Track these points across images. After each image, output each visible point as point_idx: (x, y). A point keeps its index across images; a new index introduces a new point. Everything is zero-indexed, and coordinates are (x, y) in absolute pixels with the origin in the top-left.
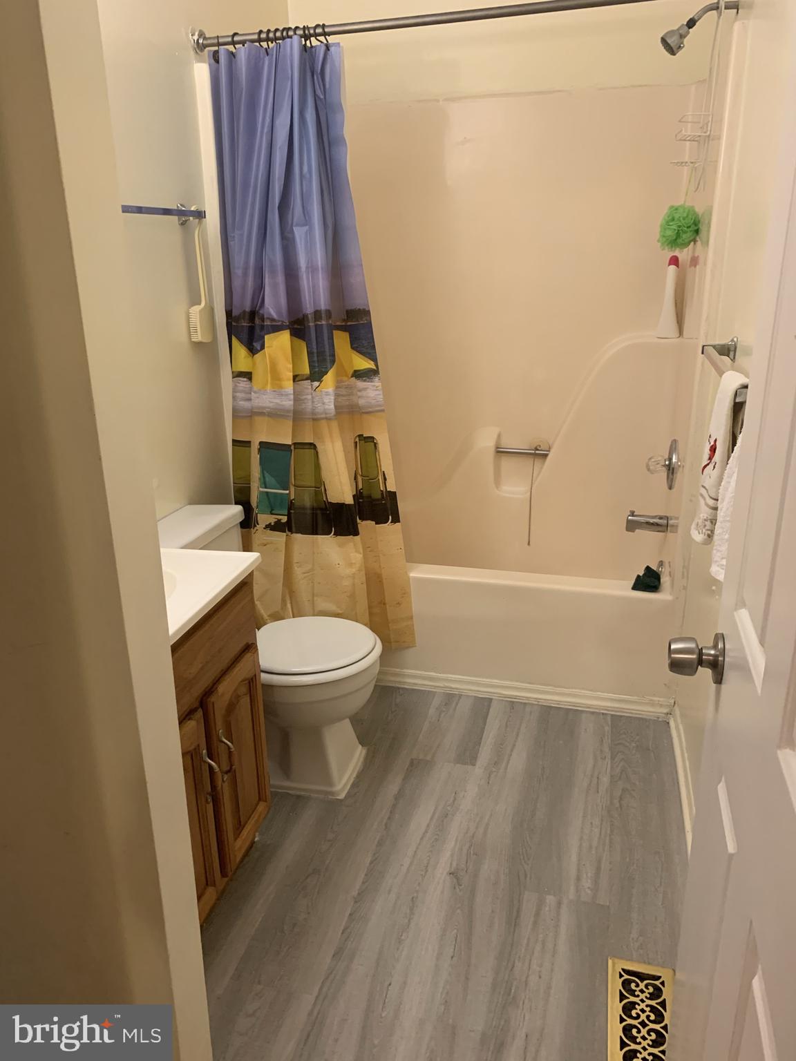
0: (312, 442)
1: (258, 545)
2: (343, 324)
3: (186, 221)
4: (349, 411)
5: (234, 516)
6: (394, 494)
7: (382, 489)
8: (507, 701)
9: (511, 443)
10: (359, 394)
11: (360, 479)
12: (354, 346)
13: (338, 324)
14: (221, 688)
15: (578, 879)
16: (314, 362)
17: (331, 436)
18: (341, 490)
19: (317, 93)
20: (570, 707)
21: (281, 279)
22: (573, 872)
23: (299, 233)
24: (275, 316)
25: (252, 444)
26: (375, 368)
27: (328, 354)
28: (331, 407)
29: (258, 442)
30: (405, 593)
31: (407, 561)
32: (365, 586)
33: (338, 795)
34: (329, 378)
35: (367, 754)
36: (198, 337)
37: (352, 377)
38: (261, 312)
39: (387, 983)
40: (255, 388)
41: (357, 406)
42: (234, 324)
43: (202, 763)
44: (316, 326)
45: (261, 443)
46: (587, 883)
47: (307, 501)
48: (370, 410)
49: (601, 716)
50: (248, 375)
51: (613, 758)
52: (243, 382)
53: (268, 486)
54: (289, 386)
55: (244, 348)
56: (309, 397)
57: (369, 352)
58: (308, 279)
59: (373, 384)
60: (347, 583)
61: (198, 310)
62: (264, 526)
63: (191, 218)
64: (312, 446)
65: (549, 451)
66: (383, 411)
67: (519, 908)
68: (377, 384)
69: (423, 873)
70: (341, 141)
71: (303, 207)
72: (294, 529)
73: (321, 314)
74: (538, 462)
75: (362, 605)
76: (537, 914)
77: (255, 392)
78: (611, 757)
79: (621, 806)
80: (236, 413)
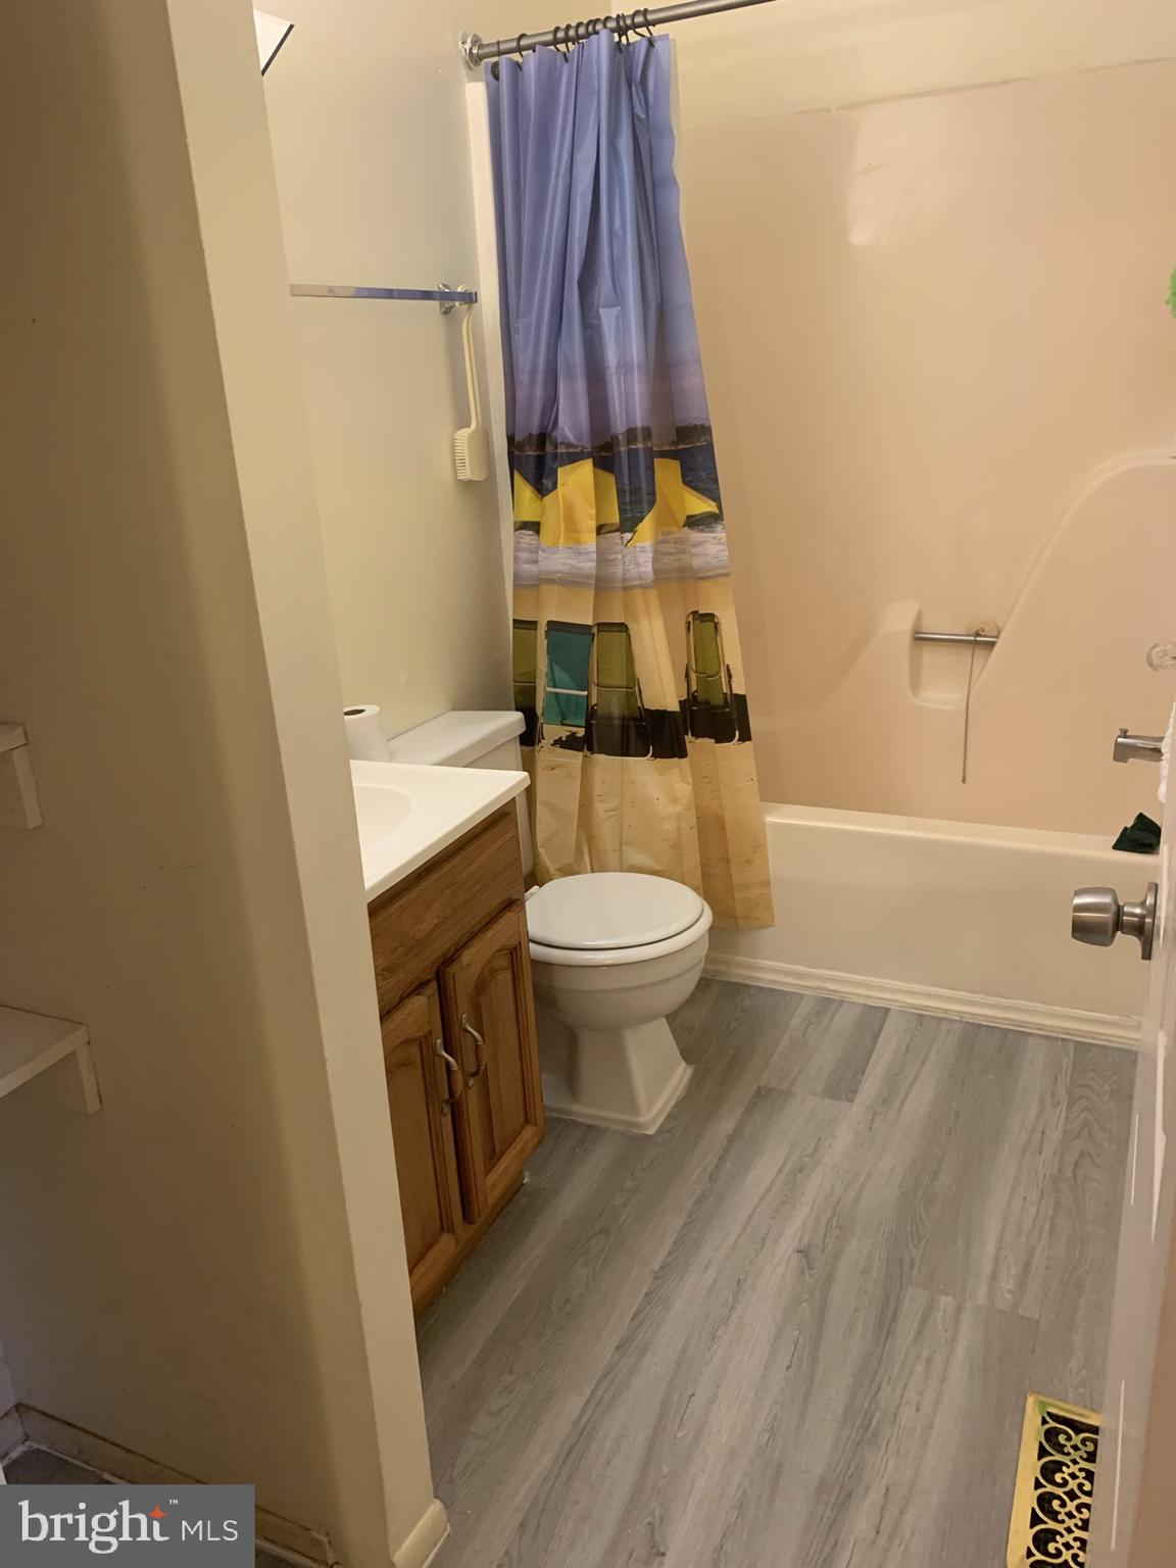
0: (623, 621)
1: (543, 769)
2: (673, 448)
3: (451, 307)
4: (676, 577)
5: (510, 725)
6: (744, 697)
7: (725, 691)
8: (912, 1013)
9: (938, 626)
10: (693, 550)
11: (693, 676)
12: (689, 479)
13: (666, 448)
14: (467, 956)
15: (994, 1276)
16: (626, 504)
17: (648, 613)
18: (663, 691)
19: (636, 111)
20: (1011, 1027)
21: (581, 385)
22: (987, 1268)
23: (607, 318)
24: (571, 438)
25: (539, 625)
26: (717, 511)
27: (644, 492)
28: (648, 569)
29: (546, 622)
30: (759, 846)
31: (763, 799)
32: (695, 832)
33: (646, 1129)
34: (646, 527)
35: (694, 1076)
36: (466, 474)
37: (684, 526)
38: (554, 434)
39: (689, 1393)
40: (543, 545)
41: (691, 568)
42: (517, 453)
43: (436, 1058)
44: (630, 452)
45: (550, 623)
46: (1007, 1284)
47: (615, 708)
48: (709, 574)
49: (1059, 1042)
50: (535, 527)
51: (1070, 1106)
52: (527, 537)
53: (558, 685)
54: (590, 541)
55: (529, 486)
56: (619, 556)
57: (710, 489)
58: (619, 382)
59: (713, 535)
60: (669, 827)
61: (466, 434)
62: (552, 742)
63: (457, 303)
64: (623, 627)
65: (997, 637)
66: (727, 575)
67: (896, 1311)
68: (719, 535)
69: (758, 1247)
70: (670, 181)
71: (613, 281)
72: (595, 747)
73: (637, 433)
74: (979, 654)
75: (692, 859)
76: (924, 1321)
77: (543, 551)
78: (1068, 1104)
79: (1075, 1176)
80: (519, 583)
